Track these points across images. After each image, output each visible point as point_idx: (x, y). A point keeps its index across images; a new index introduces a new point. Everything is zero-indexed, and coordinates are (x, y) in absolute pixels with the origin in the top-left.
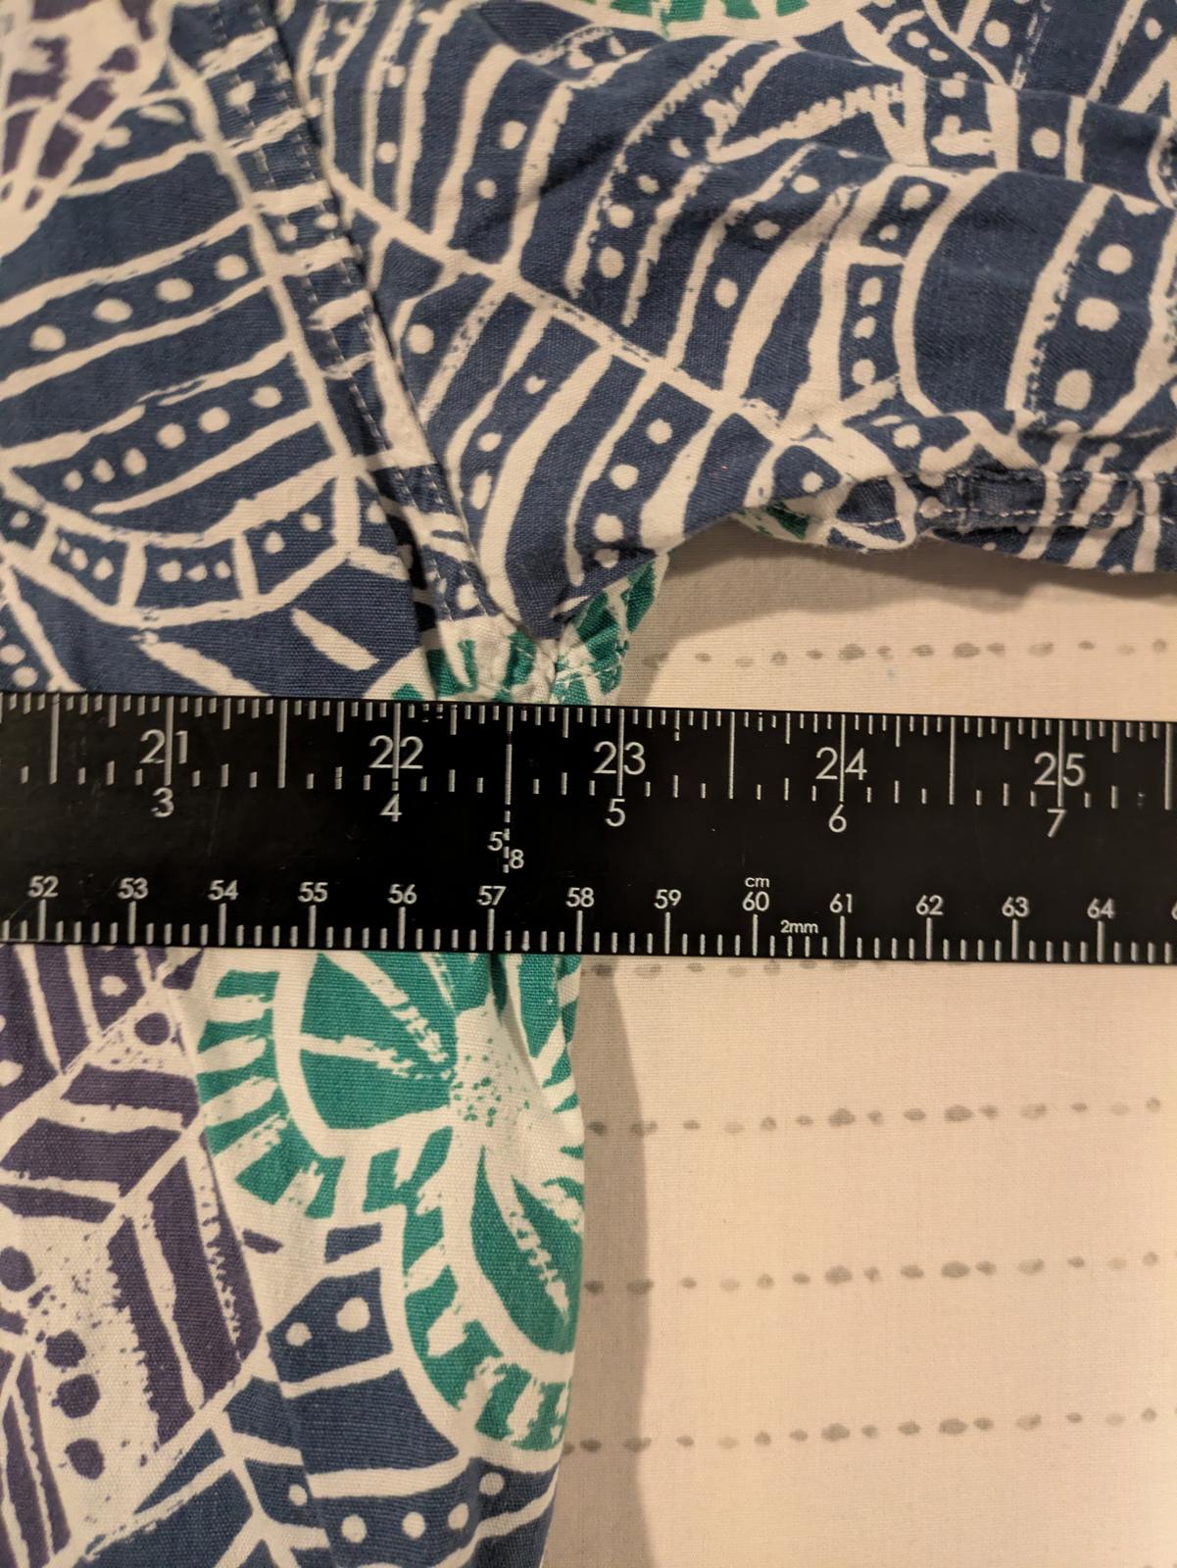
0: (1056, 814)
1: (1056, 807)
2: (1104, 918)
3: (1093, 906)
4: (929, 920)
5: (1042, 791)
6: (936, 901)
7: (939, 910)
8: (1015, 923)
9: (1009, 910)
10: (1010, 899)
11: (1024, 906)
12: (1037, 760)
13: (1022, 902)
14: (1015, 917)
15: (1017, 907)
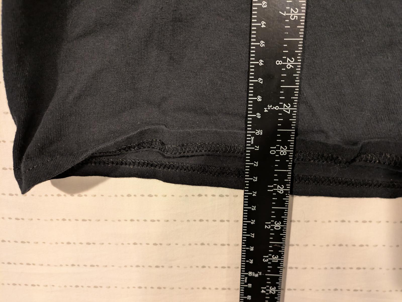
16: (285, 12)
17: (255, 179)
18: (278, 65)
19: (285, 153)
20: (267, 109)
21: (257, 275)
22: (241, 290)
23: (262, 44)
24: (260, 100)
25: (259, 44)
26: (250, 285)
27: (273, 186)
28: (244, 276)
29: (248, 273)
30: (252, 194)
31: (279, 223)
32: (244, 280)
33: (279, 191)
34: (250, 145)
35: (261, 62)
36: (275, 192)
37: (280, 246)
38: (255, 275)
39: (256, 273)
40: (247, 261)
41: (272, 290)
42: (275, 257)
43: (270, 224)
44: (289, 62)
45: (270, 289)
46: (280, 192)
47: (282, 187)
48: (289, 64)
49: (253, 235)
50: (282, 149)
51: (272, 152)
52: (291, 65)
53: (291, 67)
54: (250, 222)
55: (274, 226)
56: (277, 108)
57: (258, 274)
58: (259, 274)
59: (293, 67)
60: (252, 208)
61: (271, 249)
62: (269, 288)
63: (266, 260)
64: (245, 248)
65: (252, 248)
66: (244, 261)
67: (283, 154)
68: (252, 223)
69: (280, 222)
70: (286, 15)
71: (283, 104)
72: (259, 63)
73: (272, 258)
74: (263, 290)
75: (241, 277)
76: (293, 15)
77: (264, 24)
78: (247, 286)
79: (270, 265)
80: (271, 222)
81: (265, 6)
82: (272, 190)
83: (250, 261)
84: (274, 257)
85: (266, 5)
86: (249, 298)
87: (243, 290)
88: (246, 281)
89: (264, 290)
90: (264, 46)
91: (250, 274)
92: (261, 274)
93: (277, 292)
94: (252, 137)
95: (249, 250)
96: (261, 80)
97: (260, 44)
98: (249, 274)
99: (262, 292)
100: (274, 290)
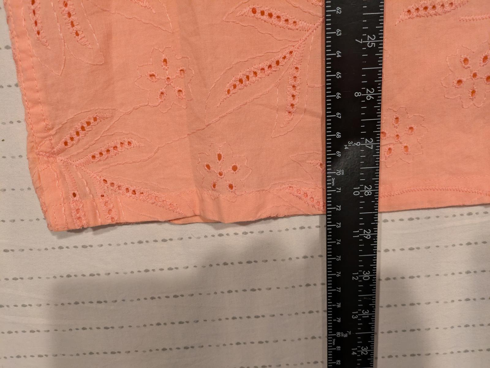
0: (361, 41)
1: (363, 41)
2: (337, 55)
3: (339, 52)
4: (335, 10)
5: (367, 36)
6: (340, 12)
7: (338, 13)
8: (335, 33)
9: (338, 31)
10: (341, 31)
11: (339, 34)
12: (373, 35)
13: (340, 34)
14: (337, 32)
15: (339, 33)
16: (362, 39)
17: (339, 225)
18: (357, 97)
19: (370, 193)
20: (347, 146)
21: (346, 336)
22: (329, 355)
23: (338, 75)
24: (339, 136)
25: (335, 75)
26: (339, 348)
27: (358, 231)
28: (331, 338)
29: (336, 334)
30: (335, 242)
31: (368, 273)
32: (332, 342)
33: (366, 236)
34: (331, 187)
35: (338, 95)
36: (362, 237)
37: (370, 299)
39: (345, 333)
40: (334, 320)
41: (364, 351)
42: (366, 312)
43: (357, 275)
44: (369, 93)
45: (362, 350)
46: (367, 238)
47: (369, 231)
48: (369, 95)
49: (339, 290)
50: (367, 189)
51: (355, 193)
52: (371, 95)
53: (371, 98)
54: (335, 274)
55: (363, 276)
56: (358, 144)
58: (348, 333)
59: (373, 98)
60: (337, 259)
61: (360, 303)
62: (360, 349)
63: (355, 317)
64: (331, 305)
65: (339, 305)
66: (331, 320)
67: (368, 194)
68: (338, 275)
69: (368, 271)
70: (362, 43)
71: (365, 139)
72: (337, 96)
73: (363, 314)
74: (353, 352)
75: (328, 339)
76: (371, 43)
77: (340, 53)
78: (335, 349)
79: (360, 322)
80: (359, 272)
81: (339, 35)
82: (358, 236)
83: (338, 320)
84: (364, 312)
85: (340, 33)
86: (339, 363)
87: (331, 355)
88: (334, 344)
89: (355, 351)
90: (341, 77)
91: (338, 334)
93: (369, 353)
94: (332, 179)
95: (336, 306)
96: (339, 115)
97: (337, 75)
99: (353, 354)
100: (366, 350)
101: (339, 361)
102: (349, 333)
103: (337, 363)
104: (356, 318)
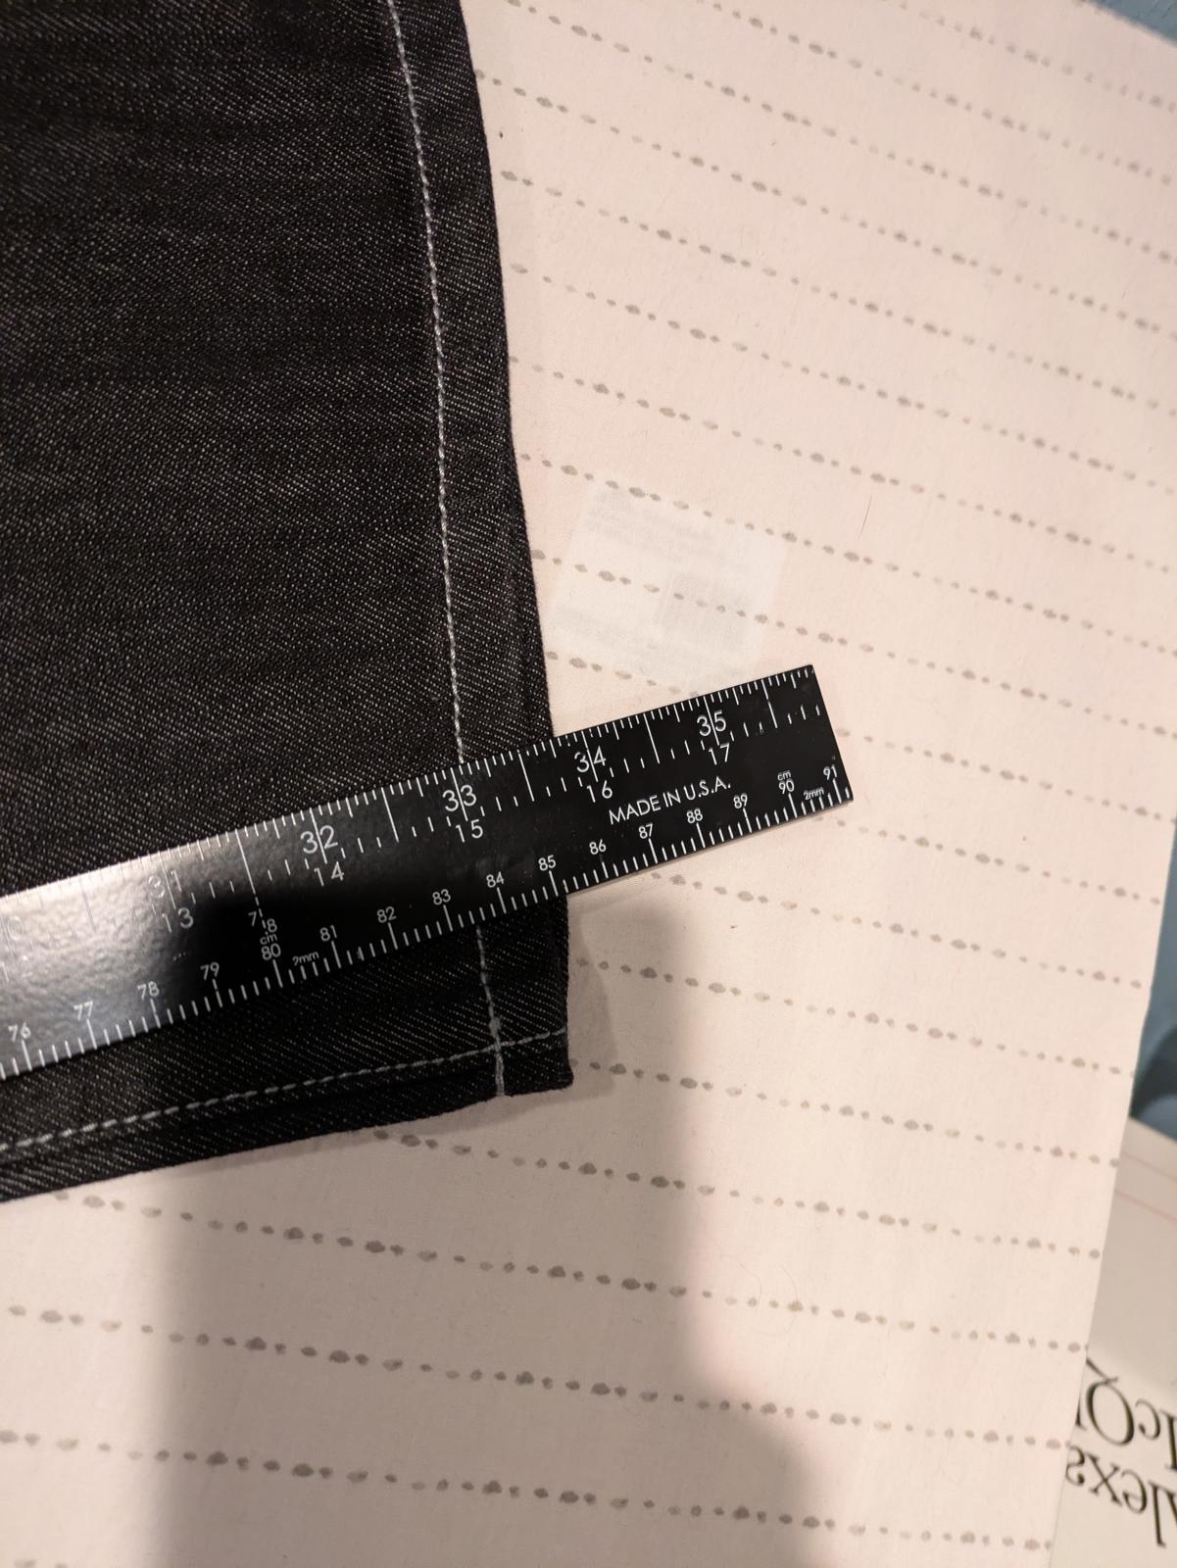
21: (271, 925)
22: (362, 957)
28: (291, 972)
29: (271, 961)
32: (308, 965)
38: (270, 934)
39: (261, 931)
40: (216, 987)
41: (318, 840)
45: (318, 849)
49: (84, 1008)
54: (23, 1043)
57: (263, 922)
58: (259, 920)
62: (315, 857)
63: (186, 916)
64: (157, 1017)
65: (148, 990)
66: (218, 994)
68: (26, 1033)
74: (334, 876)
75: (300, 980)
78: (333, 943)
79: (203, 893)
83: (211, 973)
86: (390, 911)
88: (316, 955)
91: (271, 954)
92: (260, 910)
93: (324, 819)
98: (273, 958)
99: (341, 875)
100: (315, 836)
101: (384, 915)
102: (258, 913)
103: (390, 919)
104: (188, 912)
